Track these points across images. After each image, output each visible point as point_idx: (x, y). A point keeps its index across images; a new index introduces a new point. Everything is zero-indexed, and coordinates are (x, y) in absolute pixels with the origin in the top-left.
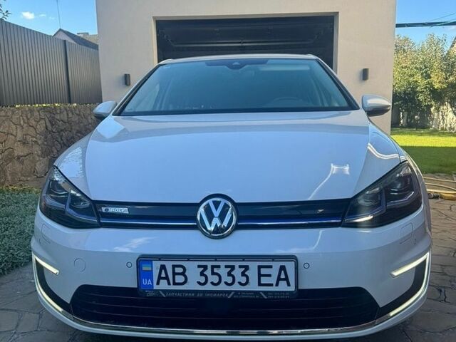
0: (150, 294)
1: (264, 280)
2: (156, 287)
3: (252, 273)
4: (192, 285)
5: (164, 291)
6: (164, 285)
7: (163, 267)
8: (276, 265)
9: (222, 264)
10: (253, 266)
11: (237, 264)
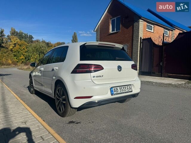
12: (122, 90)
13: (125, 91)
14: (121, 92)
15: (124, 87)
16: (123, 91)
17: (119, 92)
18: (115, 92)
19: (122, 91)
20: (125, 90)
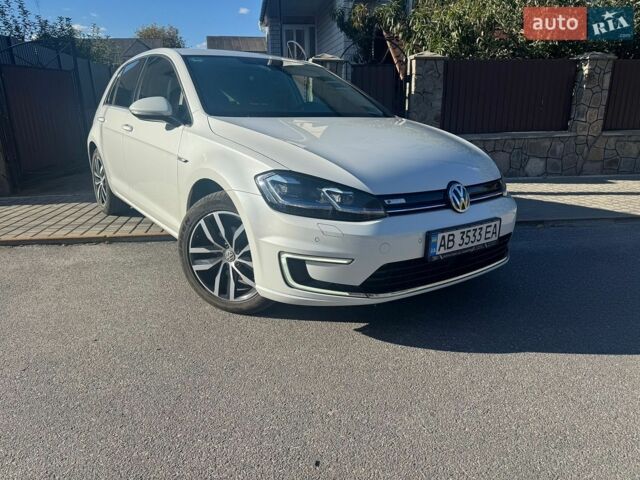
0: (435, 258)
1: (489, 235)
2: (438, 253)
3: (483, 232)
4: (456, 248)
5: (443, 255)
6: (443, 251)
7: (443, 238)
8: (493, 224)
9: (472, 229)
10: (484, 226)
11: (477, 227)
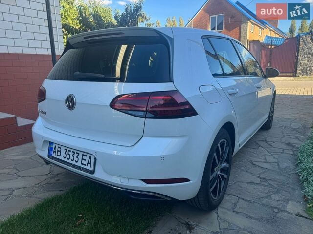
12: (68, 156)
13: (74, 163)
14: (66, 160)
15: (74, 152)
16: (70, 161)
17: (61, 158)
18: (55, 153)
19: (68, 159)
20: (76, 160)
